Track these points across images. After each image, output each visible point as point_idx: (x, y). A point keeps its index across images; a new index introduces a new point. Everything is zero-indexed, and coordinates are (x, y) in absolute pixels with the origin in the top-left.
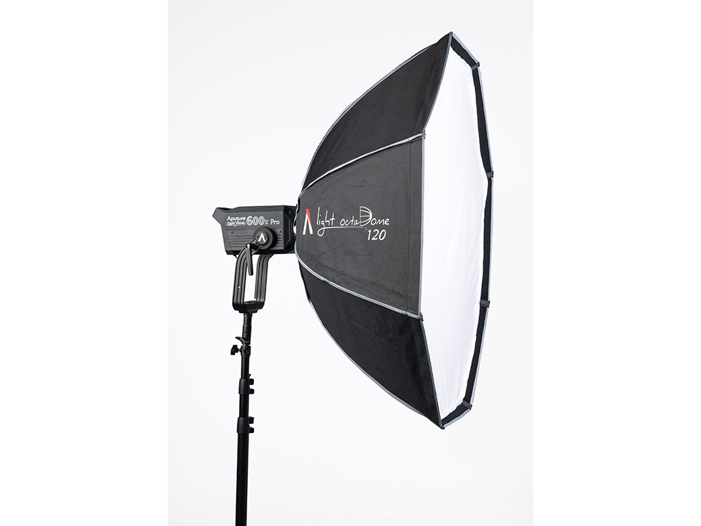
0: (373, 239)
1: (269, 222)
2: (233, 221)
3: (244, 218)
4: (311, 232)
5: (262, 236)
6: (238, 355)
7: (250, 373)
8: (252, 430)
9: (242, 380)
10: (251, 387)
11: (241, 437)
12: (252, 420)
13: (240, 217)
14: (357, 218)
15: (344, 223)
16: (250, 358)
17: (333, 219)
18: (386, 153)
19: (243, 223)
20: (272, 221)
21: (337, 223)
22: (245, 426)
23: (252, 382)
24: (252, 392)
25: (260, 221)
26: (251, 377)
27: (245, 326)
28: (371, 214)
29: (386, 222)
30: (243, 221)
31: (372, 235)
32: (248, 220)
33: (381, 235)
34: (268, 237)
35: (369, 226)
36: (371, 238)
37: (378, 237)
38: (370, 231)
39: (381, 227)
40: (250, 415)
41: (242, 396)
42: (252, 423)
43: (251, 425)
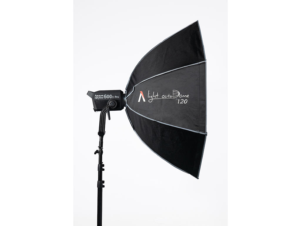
0: (181, 103)
1: (114, 97)
2: (97, 97)
4: (144, 101)
7: (102, 162)
8: (104, 186)
9: (99, 165)
10: (103, 168)
11: (99, 189)
12: (103, 182)
13: (100, 95)
14: (171, 94)
15: (164, 97)
16: (103, 155)
17: (157, 95)
21: (160, 97)
22: (101, 185)
23: (103, 165)
24: (104, 170)
25: (110, 97)
26: (103, 164)
28: (179, 93)
29: (187, 96)
30: (102, 97)
31: (180, 101)
32: (104, 96)
33: (185, 102)
34: (115, 103)
35: (178, 98)
36: (179, 103)
37: (183, 102)
38: (179, 100)
40: (103, 180)
41: (99, 172)
43: (103, 184)
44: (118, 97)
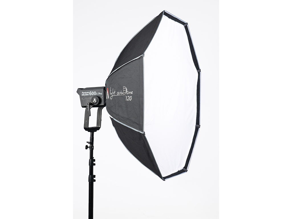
0: (127, 100)
1: (98, 94)
2: (84, 94)
3: (88, 92)
4: (109, 98)
5: (95, 99)
6: (89, 149)
7: (93, 157)
8: (95, 181)
9: (90, 160)
10: (94, 162)
11: (90, 183)
12: (94, 176)
13: (87, 92)
14: (122, 91)
15: (118, 94)
16: (94, 151)
17: (115, 92)
18: (131, 63)
19: (88, 94)
20: (99, 93)
21: (116, 94)
22: (92, 179)
23: (94, 160)
24: (95, 164)
25: (94, 93)
26: (94, 159)
27: (91, 137)
28: (127, 89)
29: (132, 93)
32: (90, 93)
33: (130, 99)
34: (97, 100)
35: (126, 95)
37: (129, 99)
38: (126, 97)
39: (130, 95)
40: (94, 174)
41: (90, 167)
42: (95, 177)
43: (94, 178)
44: (101, 94)
